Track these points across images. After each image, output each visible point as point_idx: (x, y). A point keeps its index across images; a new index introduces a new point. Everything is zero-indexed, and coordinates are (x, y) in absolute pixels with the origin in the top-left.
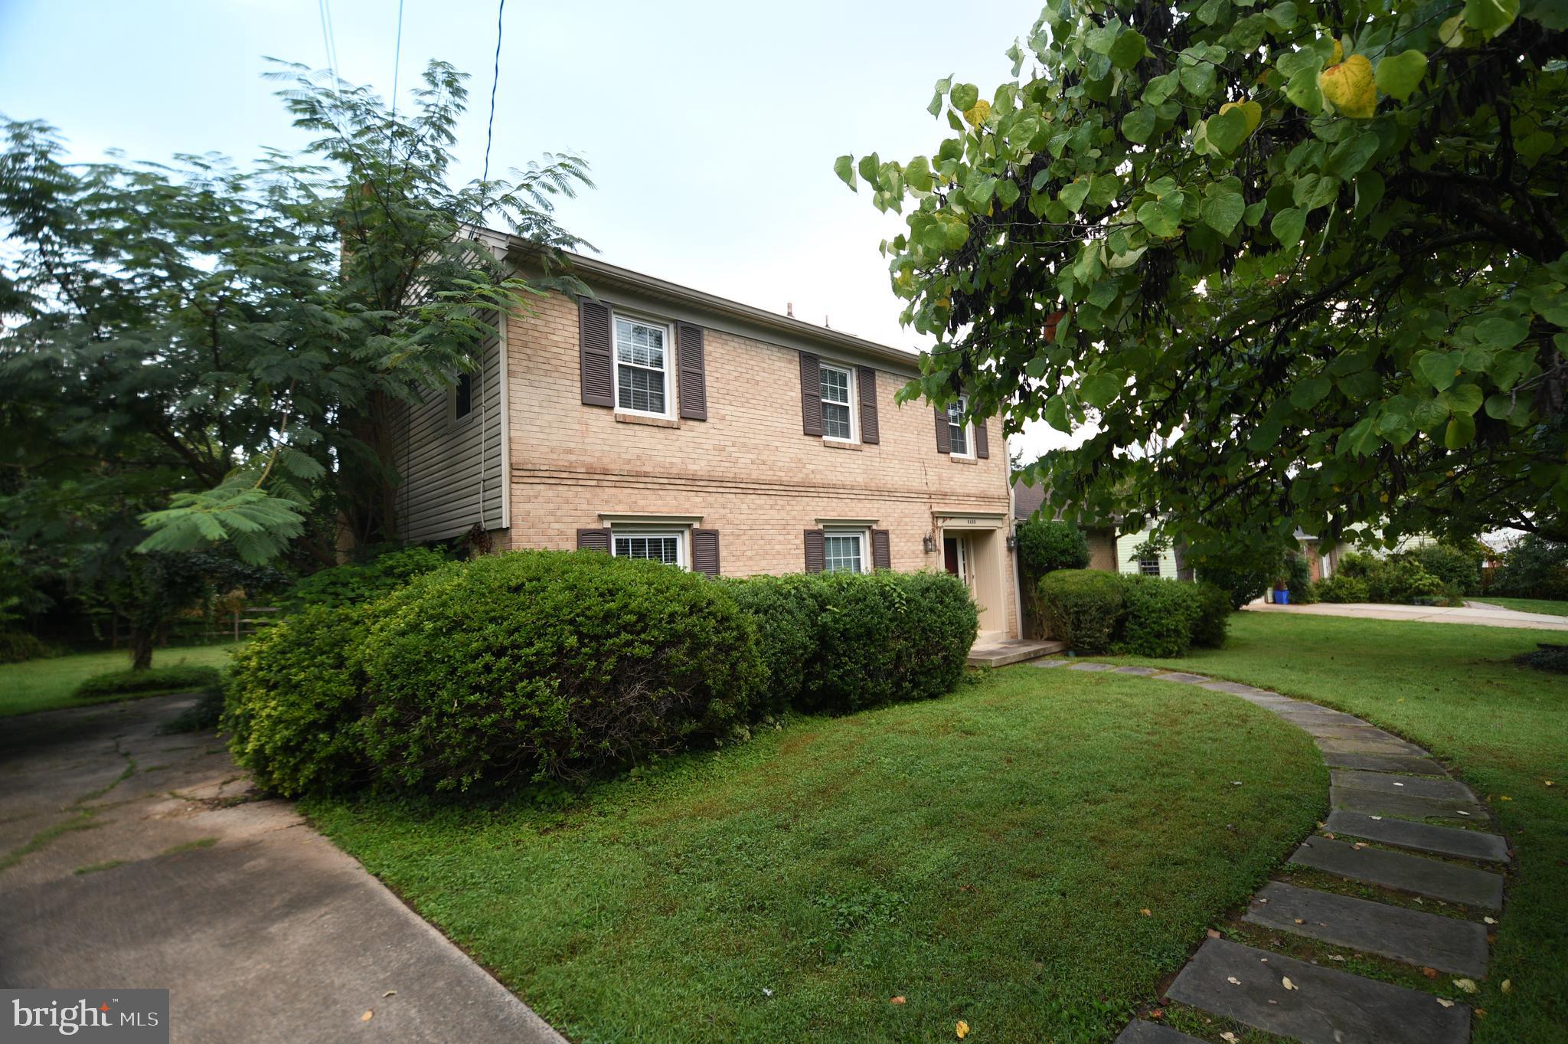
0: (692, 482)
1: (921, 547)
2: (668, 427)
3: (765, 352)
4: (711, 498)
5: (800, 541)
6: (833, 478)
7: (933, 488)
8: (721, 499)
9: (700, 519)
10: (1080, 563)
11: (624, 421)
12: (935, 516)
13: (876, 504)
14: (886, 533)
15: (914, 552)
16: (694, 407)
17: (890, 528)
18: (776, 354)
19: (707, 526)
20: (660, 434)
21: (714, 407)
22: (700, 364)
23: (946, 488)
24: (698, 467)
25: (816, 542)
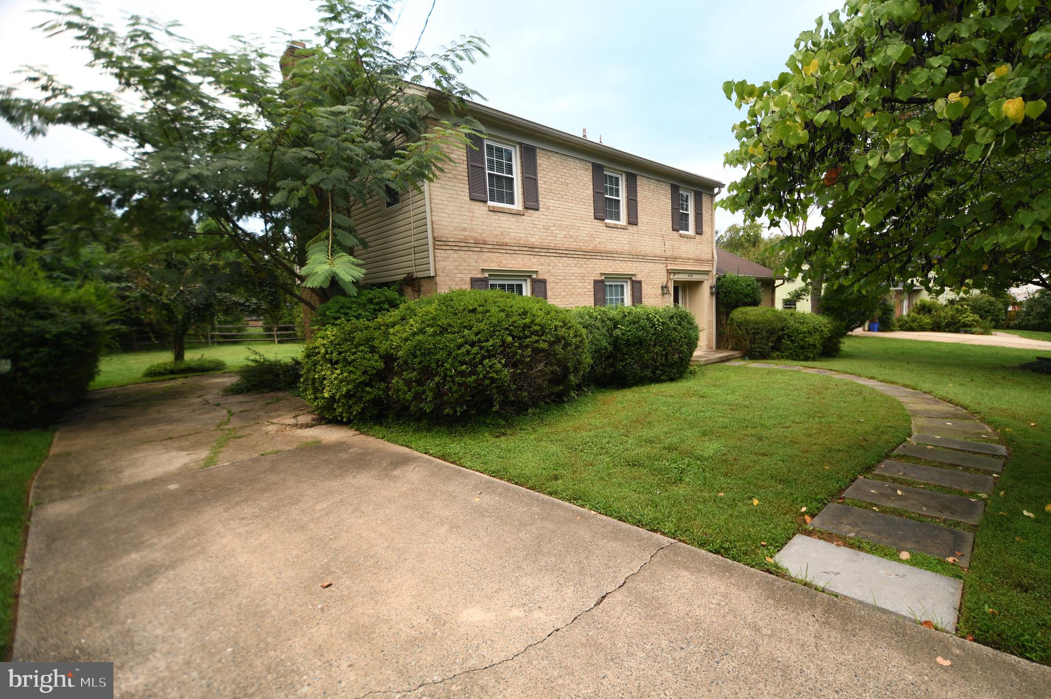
0: (532, 249)
1: (660, 292)
2: (517, 214)
3: (572, 163)
4: (542, 260)
5: (591, 287)
6: (611, 247)
7: (668, 254)
8: (548, 260)
9: (536, 272)
10: (755, 303)
11: (493, 210)
12: (669, 272)
13: (635, 264)
14: (640, 282)
15: (655, 295)
16: (532, 202)
17: (643, 279)
18: (579, 164)
19: (540, 277)
20: (513, 219)
21: (544, 200)
22: (535, 173)
23: (676, 254)
24: (534, 240)
25: (601, 287)
